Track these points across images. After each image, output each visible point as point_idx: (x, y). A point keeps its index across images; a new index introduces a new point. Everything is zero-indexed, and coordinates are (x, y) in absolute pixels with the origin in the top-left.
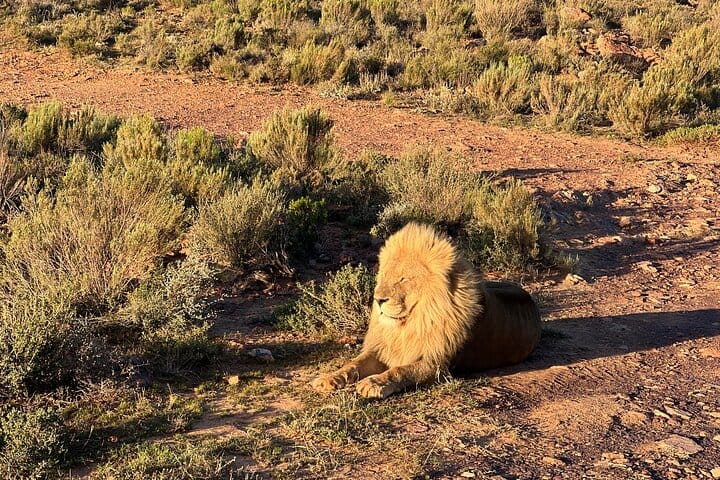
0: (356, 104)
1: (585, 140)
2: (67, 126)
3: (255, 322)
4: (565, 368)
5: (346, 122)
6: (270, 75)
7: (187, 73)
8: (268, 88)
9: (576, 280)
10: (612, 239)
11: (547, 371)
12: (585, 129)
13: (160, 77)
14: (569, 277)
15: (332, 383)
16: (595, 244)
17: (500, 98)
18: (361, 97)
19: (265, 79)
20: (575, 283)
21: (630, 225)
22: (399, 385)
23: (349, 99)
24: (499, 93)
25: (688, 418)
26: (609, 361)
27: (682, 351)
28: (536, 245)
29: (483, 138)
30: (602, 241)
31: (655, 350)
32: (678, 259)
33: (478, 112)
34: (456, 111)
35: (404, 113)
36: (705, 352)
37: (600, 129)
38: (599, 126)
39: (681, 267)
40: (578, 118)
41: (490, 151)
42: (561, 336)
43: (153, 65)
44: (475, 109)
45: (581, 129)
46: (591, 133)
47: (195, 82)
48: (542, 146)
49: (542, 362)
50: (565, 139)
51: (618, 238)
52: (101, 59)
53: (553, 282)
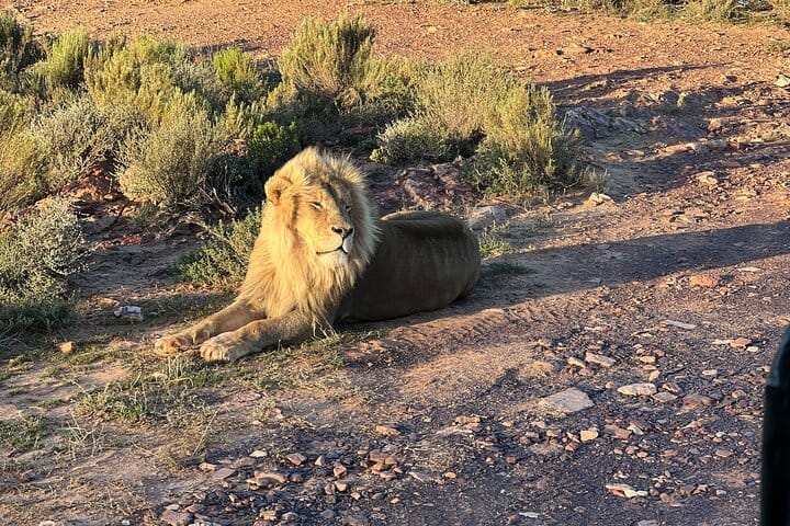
0: (478, 8)
1: (737, 29)
2: (93, 58)
3: (160, 274)
4: (500, 310)
5: (458, 30)
9: (600, 200)
10: (682, 147)
11: (472, 317)
12: (741, 15)
14: (594, 196)
15: (173, 345)
16: (661, 154)
20: (599, 204)
21: (721, 128)
22: (256, 344)
25: (608, 365)
26: (564, 298)
27: (667, 281)
28: (550, 161)
29: (612, 36)
30: (671, 150)
31: (634, 282)
32: (753, 166)
33: (619, 6)
34: (595, 8)
35: (530, 14)
36: (694, 281)
37: (758, 14)
38: (759, 10)
39: (752, 175)
40: (733, 3)
41: (610, 51)
42: (520, 271)
45: (734, 17)
46: (747, 20)
48: (678, 41)
49: (479, 304)
50: (712, 30)
51: (692, 145)
53: (570, 204)
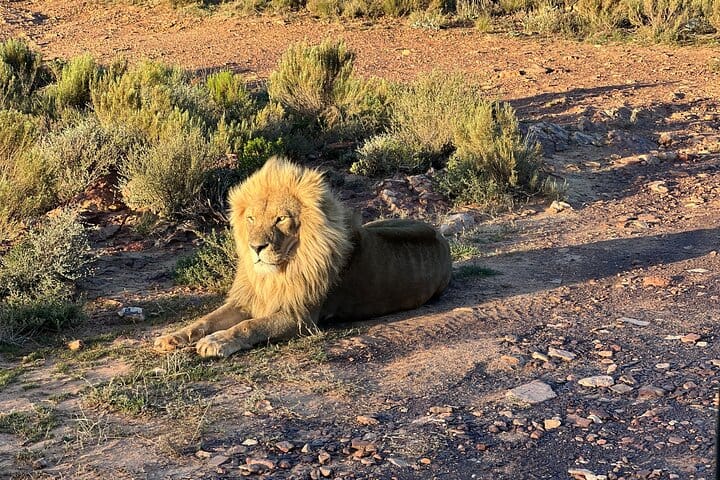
0: (447, 33)
1: (685, 51)
2: (98, 81)
3: (159, 278)
4: (469, 309)
5: (429, 52)
6: (364, 9)
7: (282, 14)
8: (360, 22)
9: (561, 208)
10: (635, 158)
11: (444, 316)
12: (687, 38)
13: (253, 21)
14: (554, 204)
15: (171, 343)
16: (616, 165)
17: (602, 13)
18: (459, 24)
19: (359, 14)
20: (559, 211)
21: (670, 141)
22: (248, 341)
23: (441, 27)
24: (600, 8)
25: (569, 359)
26: (528, 297)
27: (623, 282)
28: (513, 172)
29: (570, 58)
30: (624, 162)
31: (592, 282)
32: (701, 175)
33: (576, 30)
34: (554, 32)
35: (495, 38)
36: (647, 281)
37: (704, 37)
38: (704, 33)
39: (699, 184)
40: (680, 27)
41: (568, 71)
42: (488, 273)
43: (249, 9)
44: (575, 27)
45: (681, 39)
46: (694, 42)
47: (287, 22)
48: (631, 61)
49: (450, 304)
50: (661, 51)
51: (644, 157)
52: (202, 7)
53: (533, 211)
